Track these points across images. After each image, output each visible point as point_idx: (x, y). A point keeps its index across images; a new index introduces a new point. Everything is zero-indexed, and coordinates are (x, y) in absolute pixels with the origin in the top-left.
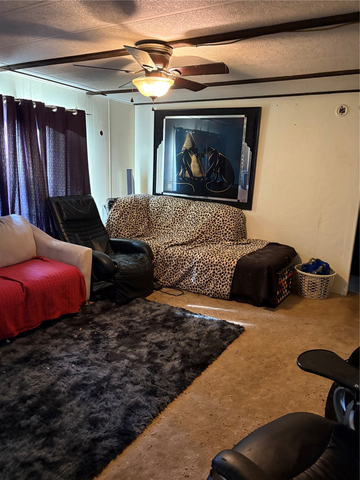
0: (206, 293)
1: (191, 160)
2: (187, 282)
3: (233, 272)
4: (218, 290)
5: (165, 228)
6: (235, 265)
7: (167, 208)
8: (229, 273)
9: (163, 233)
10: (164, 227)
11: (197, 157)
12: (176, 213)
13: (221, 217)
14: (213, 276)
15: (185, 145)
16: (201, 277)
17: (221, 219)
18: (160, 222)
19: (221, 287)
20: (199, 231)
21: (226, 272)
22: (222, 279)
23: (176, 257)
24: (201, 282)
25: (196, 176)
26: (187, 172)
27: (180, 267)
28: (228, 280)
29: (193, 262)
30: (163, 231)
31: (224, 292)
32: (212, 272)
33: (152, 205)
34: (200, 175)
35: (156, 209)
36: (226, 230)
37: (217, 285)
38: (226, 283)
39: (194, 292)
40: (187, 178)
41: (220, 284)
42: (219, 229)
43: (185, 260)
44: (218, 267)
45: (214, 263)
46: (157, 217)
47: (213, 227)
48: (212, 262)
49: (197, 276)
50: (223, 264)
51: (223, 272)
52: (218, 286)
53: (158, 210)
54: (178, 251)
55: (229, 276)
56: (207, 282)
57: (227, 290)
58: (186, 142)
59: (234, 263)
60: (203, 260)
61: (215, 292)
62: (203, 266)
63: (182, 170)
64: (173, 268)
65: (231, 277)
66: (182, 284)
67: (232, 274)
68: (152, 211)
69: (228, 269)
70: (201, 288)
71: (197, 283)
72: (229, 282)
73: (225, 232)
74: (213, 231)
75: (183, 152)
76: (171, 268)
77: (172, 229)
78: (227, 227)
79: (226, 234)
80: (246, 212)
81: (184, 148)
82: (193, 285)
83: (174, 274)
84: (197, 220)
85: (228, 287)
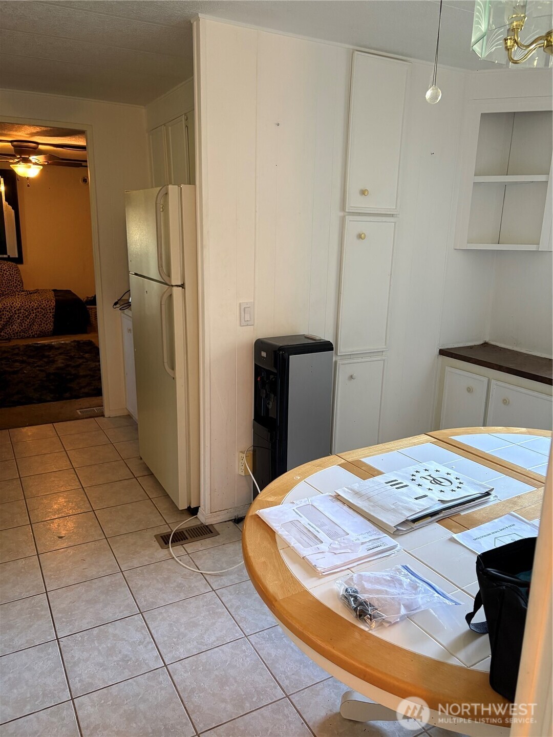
0: (30, 336)
2: (8, 331)
3: (54, 310)
4: (43, 329)
6: (54, 305)
8: (50, 312)
13: (7, 271)
14: (36, 318)
16: (23, 322)
17: (8, 273)
19: (45, 326)
21: (48, 312)
22: (45, 319)
24: (25, 326)
28: (51, 318)
29: (13, 311)
31: (48, 329)
32: (34, 315)
36: (15, 282)
37: (41, 325)
38: (49, 321)
39: (18, 338)
41: (44, 323)
42: (9, 283)
43: (3, 311)
44: (39, 310)
45: (35, 307)
47: (4, 281)
48: (32, 307)
49: (20, 322)
50: (44, 306)
51: (45, 313)
55: (51, 315)
56: (30, 325)
57: (50, 327)
59: (53, 303)
60: (23, 307)
61: (41, 331)
62: (25, 312)
67: (53, 312)
69: (50, 309)
70: (24, 332)
71: (20, 328)
72: (52, 320)
73: (15, 285)
78: (16, 280)
79: (17, 286)
80: (20, 266)
82: (17, 331)
85: (52, 324)
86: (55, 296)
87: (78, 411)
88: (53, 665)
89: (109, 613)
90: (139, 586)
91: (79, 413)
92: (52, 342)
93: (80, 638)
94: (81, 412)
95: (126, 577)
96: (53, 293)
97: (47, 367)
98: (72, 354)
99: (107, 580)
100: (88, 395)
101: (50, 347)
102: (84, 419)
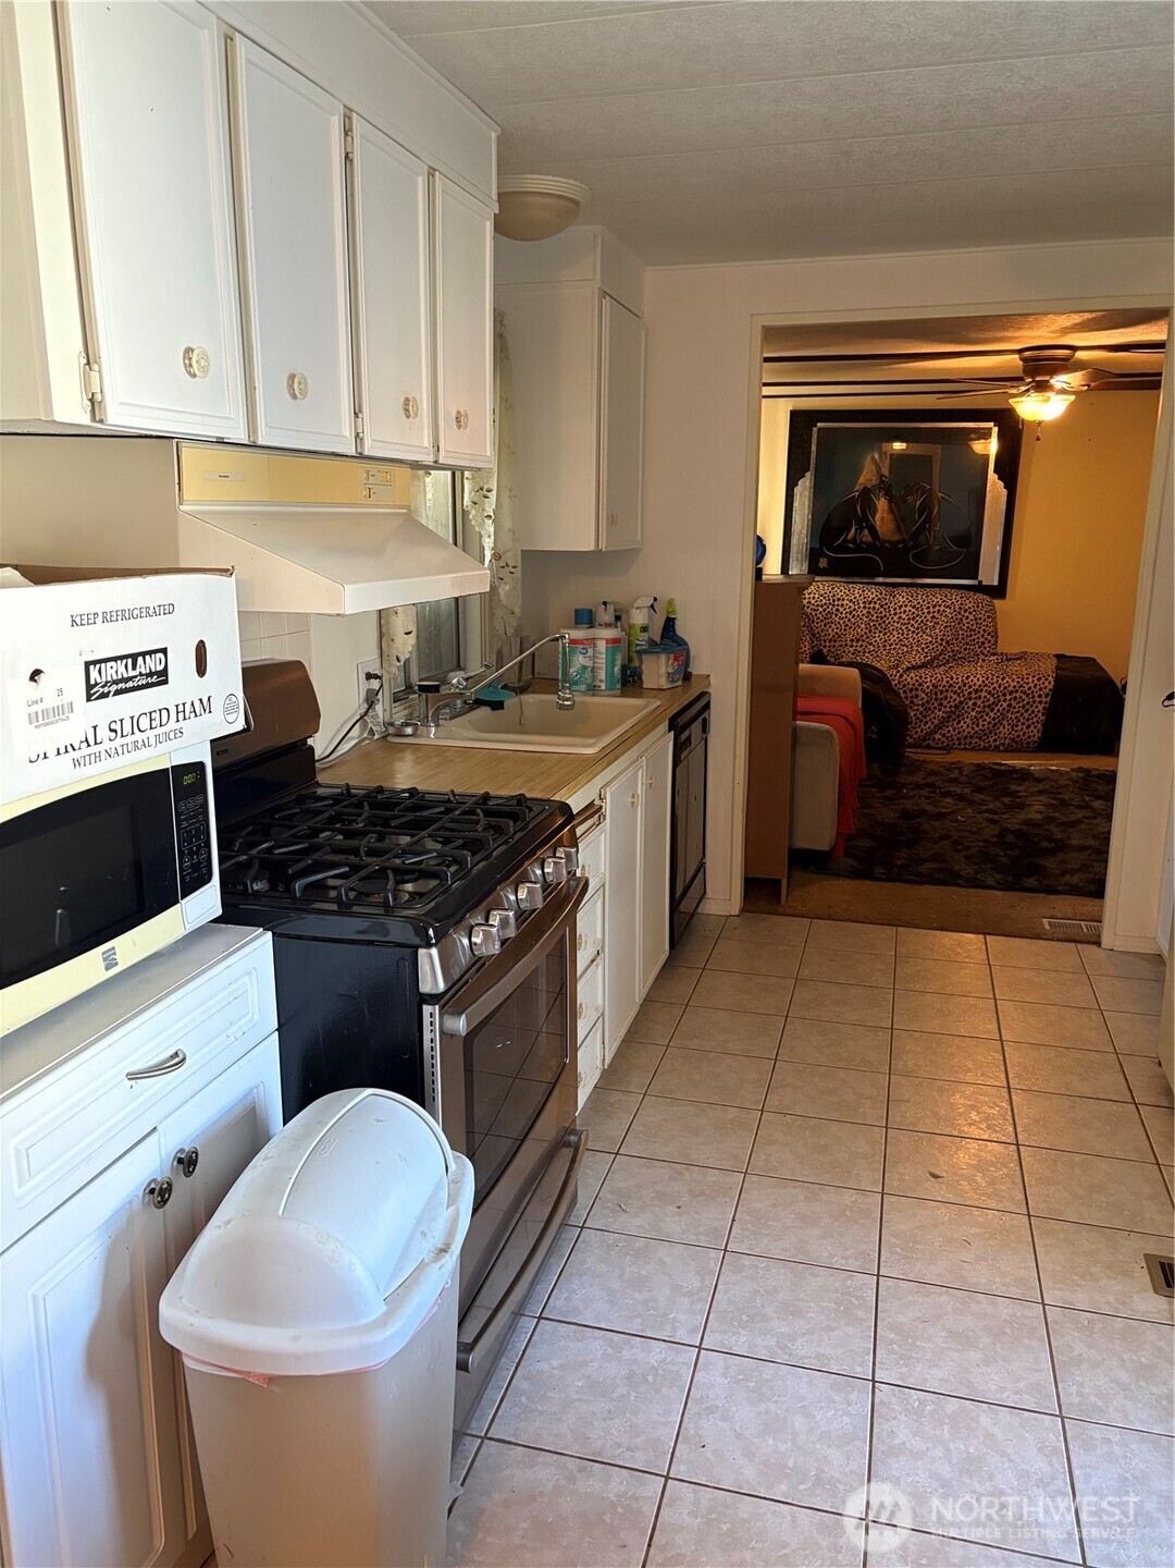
0: (990, 746)
1: (876, 508)
2: (949, 732)
3: (1048, 699)
4: (1018, 736)
5: (855, 644)
6: (1051, 686)
7: (842, 605)
8: (1040, 702)
9: (853, 654)
10: (852, 641)
11: (890, 502)
12: (869, 613)
13: (970, 613)
14: (1008, 711)
15: (861, 480)
16: (982, 717)
17: (971, 617)
18: (832, 634)
19: (1025, 729)
20: (942, 640)
21: (1035, 702)
22: (1026, 715)
23: (928, 687)
24: (983, 726)
25: (887, 538)
26: (866, 531)
27: (936, 704)
28: (1040, 715)
29: (966, 693)
30: (852, 650)
31: (1029, 737)
32: (1005, 705)
33: (809, 602)
34: (897, 537)
35: (821, 609)
36: (983, 636)
37: (1017, 726)
38: (1035, 720)
39: (965, 749)
40: (865, 543)
41: (1023, 724)
42: (971, 636)
43: (947, 691)
44: (1018, 695)
45: (1011, 689)
46: (825, 625)
47: (961, 632)
48: (1005, 688)
49: (975, 717)
50: (1029, 689)
51: (1028, 703)
52: (1019, 728)
53: (824, 610)
54: (929, 677)
55: (1040, 707)
56: (995, 725)
57: (1035, 733)
58: (864, 473)
59: (1050, 683)
60: (986, 685)
61: (1013, 740)
62: (988, 696)
63: (853, 530)
64: (921, 709)
65: (1044, 708)
66: (937, 736)
67: (1046, 703)
68: (813, 613)
69: (1040, 696)
70: (980, 738)
71: (973, 729)
72: (1042, 718)
73: (982, 640)
74: (963, 639)
75: (857, 494)
76: (918, 710)
77: (871, 644)
78: (984, 630)
79: (983, 643)
80: (997, 603)
81: (861, 484)
82: (965, 734)
83: (921, 721)
84: (922, 621)
85: (1039, 726)
86: (1057, 668)
87: (1045, 921)
88: (851, 1430)
89: (991, 1382)
90: (1075, 1353)
91: (1047, 927)
92: (1031, 766)
93: (917, 1403)
94: (1050, 924)
95: (1049, 1319)
96: (1055, 661)
97: (1005, 816)
98: (1066, 797)
99: (1005, 1309)
100: (1076, 891)
101: (1024, 775)
102: (1052, 940)
